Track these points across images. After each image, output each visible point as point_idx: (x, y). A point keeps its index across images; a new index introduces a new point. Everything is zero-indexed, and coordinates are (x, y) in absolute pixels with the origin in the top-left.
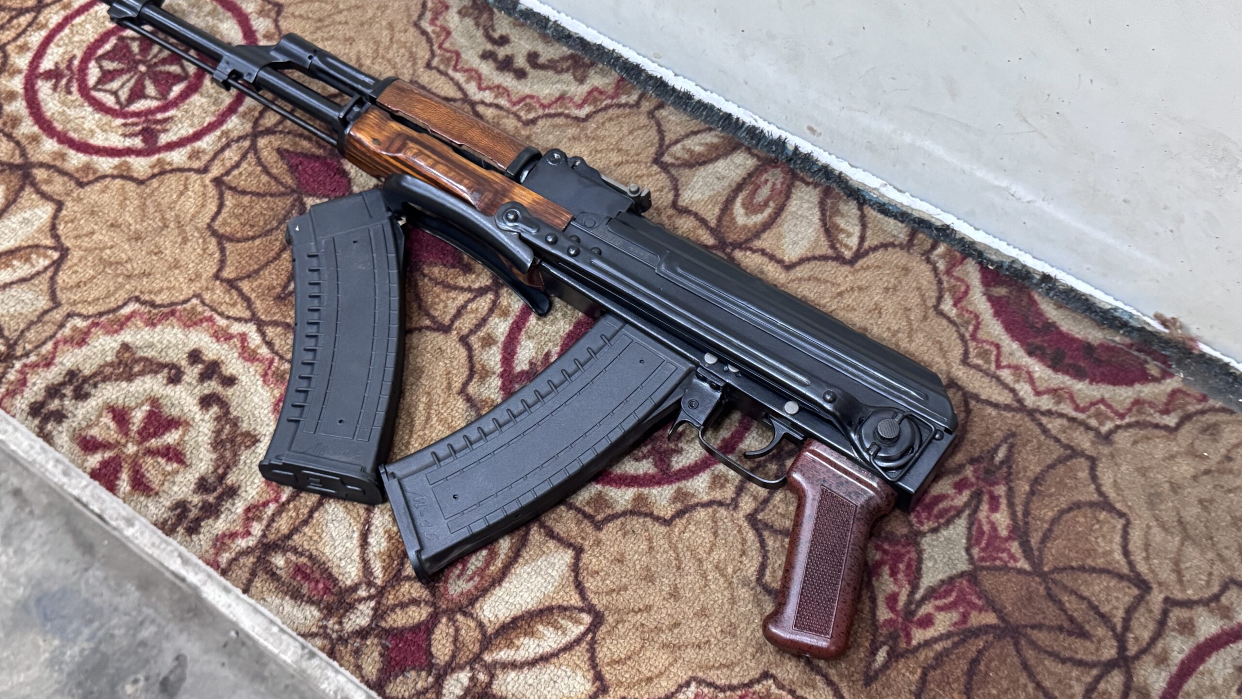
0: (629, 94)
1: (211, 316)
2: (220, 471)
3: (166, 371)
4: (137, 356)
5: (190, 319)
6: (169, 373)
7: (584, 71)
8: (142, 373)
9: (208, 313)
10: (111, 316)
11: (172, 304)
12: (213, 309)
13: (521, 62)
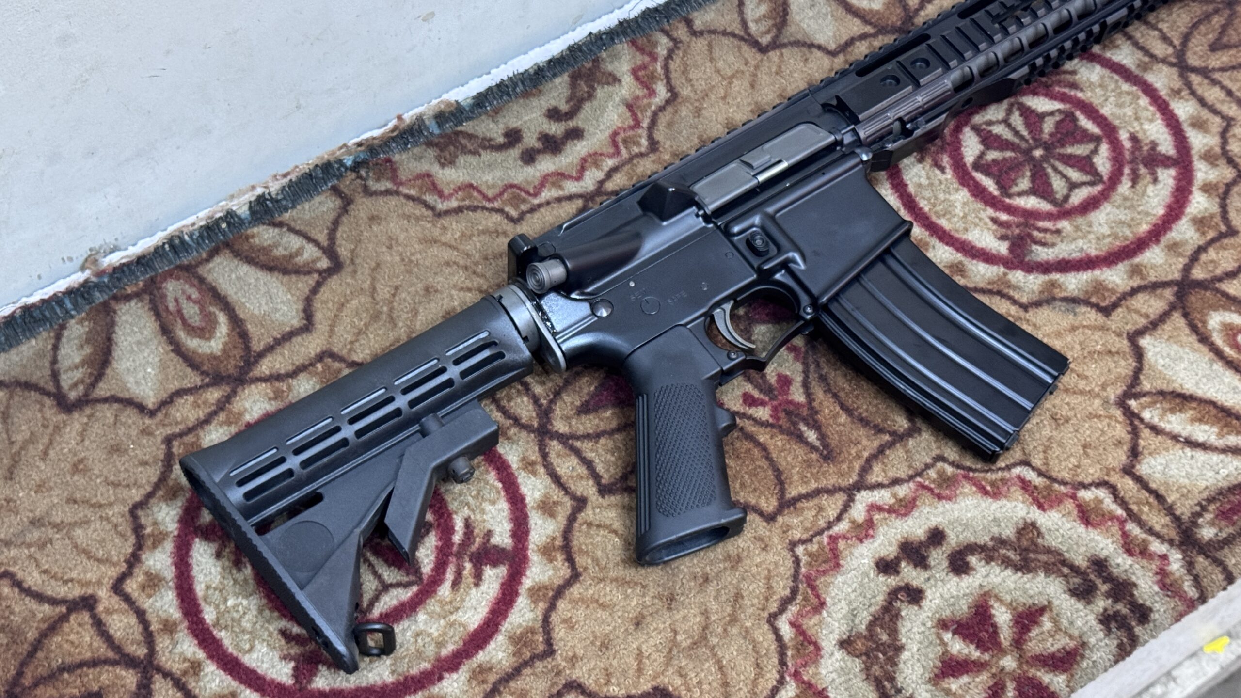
0: (655, 44)
1: (830, 537)
2: (1066, 570)
3: (898, 604)
4: (865, 633)
5: (824, 562)
6: (902, 601)
7: (604, 73)
8: (894, 632)
9: (826, 540)
10: (789, 653)
11: (795, 577)
12: (820, 533)
13: (556, 129)
